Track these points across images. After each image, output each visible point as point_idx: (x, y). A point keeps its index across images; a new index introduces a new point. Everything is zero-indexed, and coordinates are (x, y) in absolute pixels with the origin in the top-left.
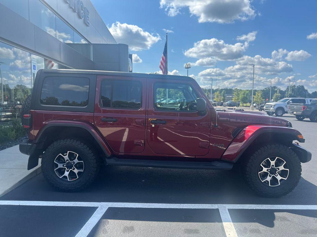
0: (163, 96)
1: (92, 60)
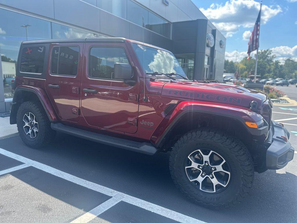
0: (273, 76)
1: (171, 39)
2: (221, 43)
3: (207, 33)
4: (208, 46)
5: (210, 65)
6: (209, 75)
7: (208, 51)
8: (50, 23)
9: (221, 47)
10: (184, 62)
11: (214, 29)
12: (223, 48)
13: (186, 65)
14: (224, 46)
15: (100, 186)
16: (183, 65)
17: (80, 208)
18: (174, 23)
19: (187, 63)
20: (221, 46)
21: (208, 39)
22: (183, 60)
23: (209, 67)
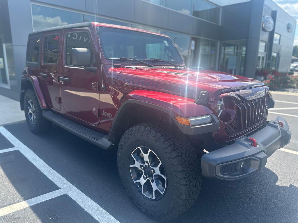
1: (220, 24)
2: (289, 26)
3: (263, 15)
4: (264, 30)
5: (267, 52)
6: (267, 64)
7: (265, 36)
8: (82, 16)
9: (289, 32)
10: (237, 49)
11: (274, 10)
12: (291, 32)
13: (240, 52)
14: (293, 30)
15: (59, 176)
16: (236, 53)
17: (22, 195)
18: (224, 7)
19: (240, 50)
20: (289, 30)
21: (264, 22)
22: (236, 47)
23: (267, 54)
